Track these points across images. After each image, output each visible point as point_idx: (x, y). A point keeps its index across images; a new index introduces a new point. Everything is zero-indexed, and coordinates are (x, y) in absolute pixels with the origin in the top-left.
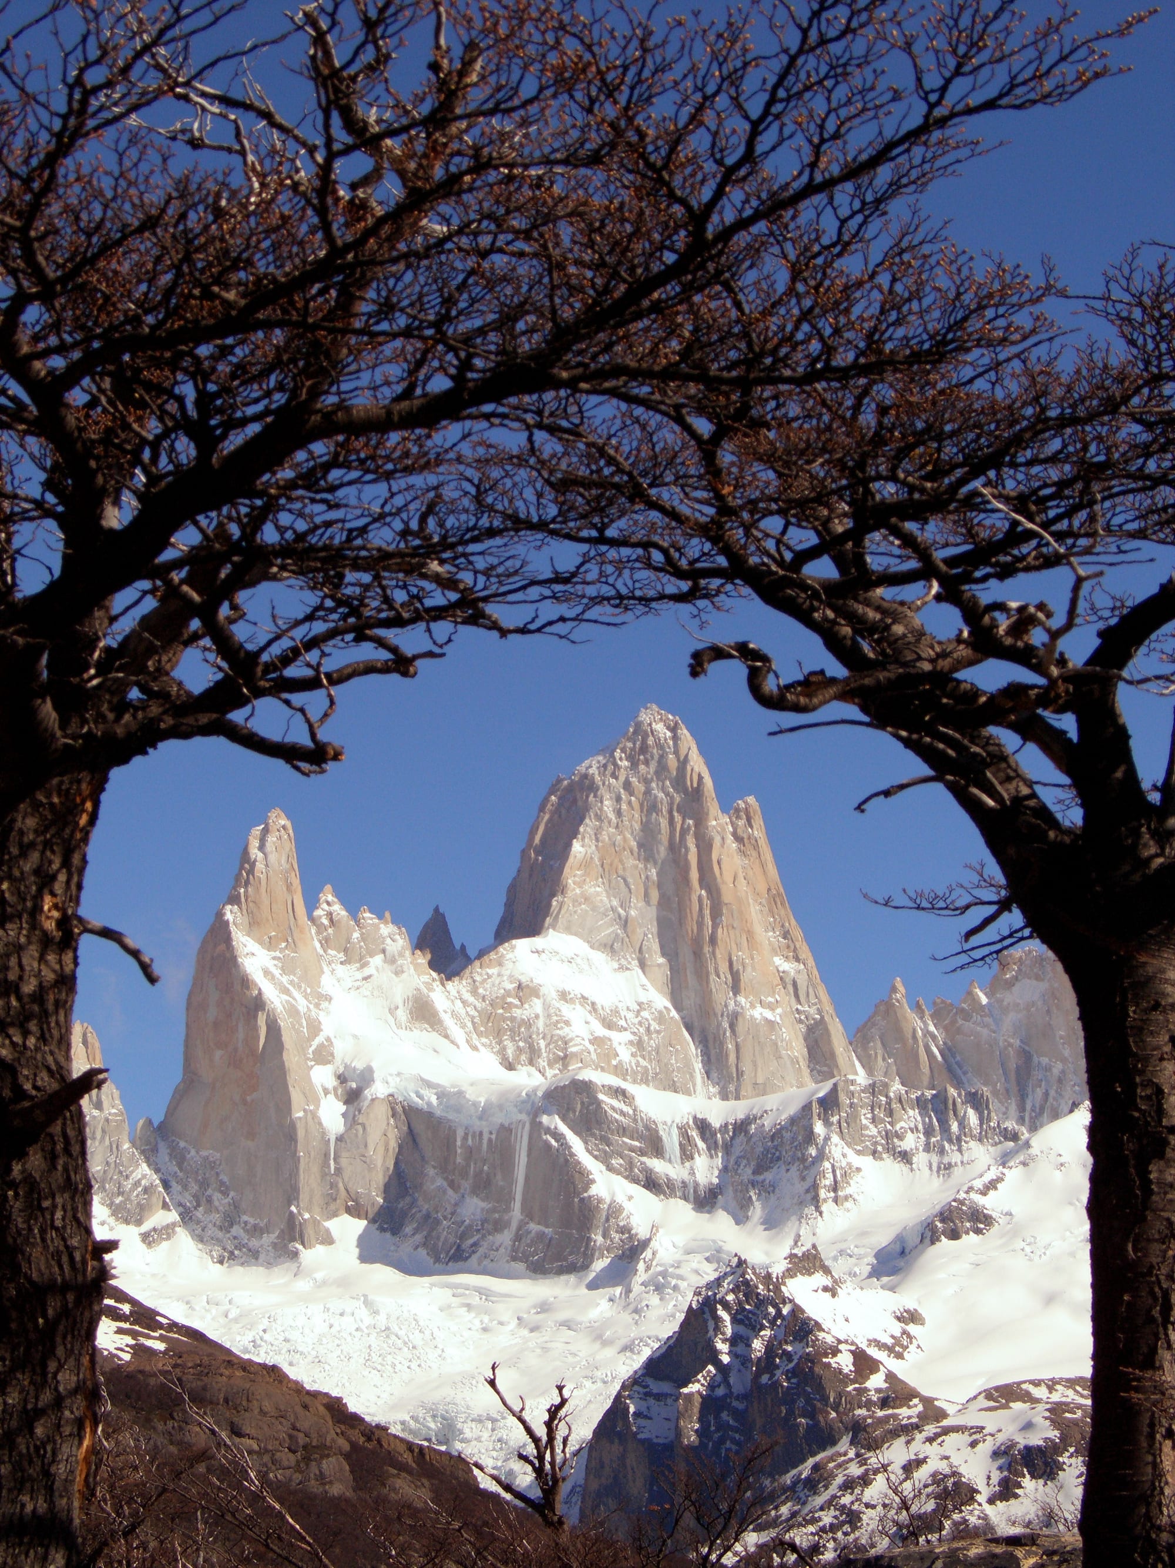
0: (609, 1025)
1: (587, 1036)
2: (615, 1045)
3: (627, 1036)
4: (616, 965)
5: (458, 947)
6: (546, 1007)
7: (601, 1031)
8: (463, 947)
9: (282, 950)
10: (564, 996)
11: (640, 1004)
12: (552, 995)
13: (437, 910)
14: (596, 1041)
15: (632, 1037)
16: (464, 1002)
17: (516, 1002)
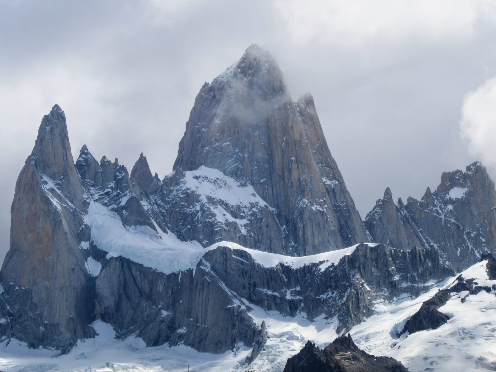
0: (235, 215)
1: (223, 222)
2: (239, 225)
3: (245, 221)
4: (238, 184)
5: (153, 175)
6: (202, 206)
7: (231, 219)
8: (156, 175)
9: (61, 180)
10: (210, 200)
11: (251, 204)
12: (204, 200)
13: (142, 155)
14: (228, 224)
15: (248, 222)
16: (159, 206)
17: (186, 204)
